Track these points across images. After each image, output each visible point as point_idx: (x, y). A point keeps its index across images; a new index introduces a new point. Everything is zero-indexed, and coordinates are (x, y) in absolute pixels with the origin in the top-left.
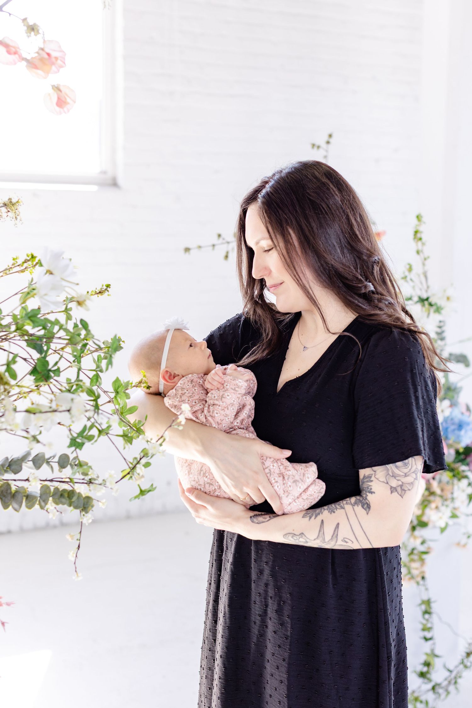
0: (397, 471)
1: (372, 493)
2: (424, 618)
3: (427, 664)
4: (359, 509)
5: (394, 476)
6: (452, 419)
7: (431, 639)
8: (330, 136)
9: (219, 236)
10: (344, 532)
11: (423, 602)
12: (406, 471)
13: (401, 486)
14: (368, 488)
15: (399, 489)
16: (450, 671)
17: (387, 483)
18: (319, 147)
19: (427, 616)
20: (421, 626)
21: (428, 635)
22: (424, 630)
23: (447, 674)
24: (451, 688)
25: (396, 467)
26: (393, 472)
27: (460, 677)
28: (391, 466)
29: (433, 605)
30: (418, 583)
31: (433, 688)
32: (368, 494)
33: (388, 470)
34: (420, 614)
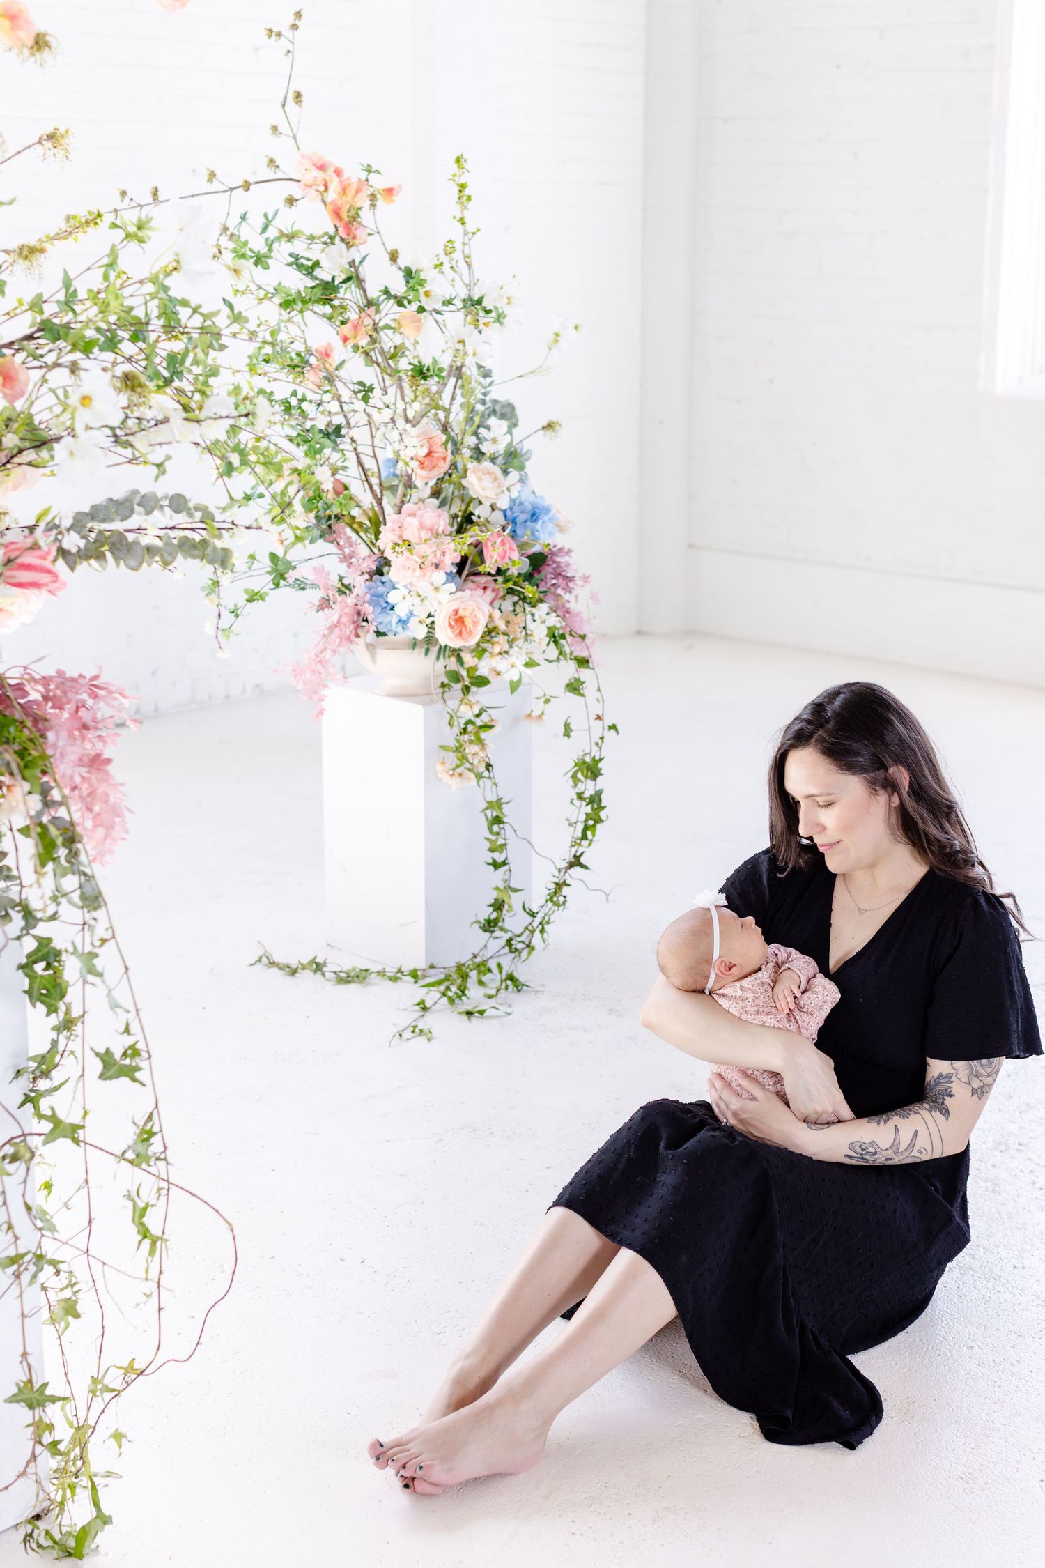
0: (981, 1071)
1: (951, 1096)
2: (491, 832)
3: (498, 906)
4: (937, 1114)
5: (978, 1076)
6: (521, 504)
7: (504, 863)
8: (298, 15)
9: (124, 193)
10: (922, 1141)
11: (490, 805)
12: (989, 1070)
13: (982, 1087)
14: (946, 1090)
15: (979, 1091)
16: (533, 915)
17: (970, 1084)
18: (279, 34)
19: (495, 828)
20: (488, 845)
21: (499, 857)
22: (491, 850)
23: (529, 919)
24: (537, 940)
25: (981, 1065)
26: (977, 1071)
27: (548, 922)
28: (975, 1063)
29: (505, 808)
30: (479, 777)
31: (509, 943)
32: (945, 1097)
33: (972, 1069)
34: (484, 824)
